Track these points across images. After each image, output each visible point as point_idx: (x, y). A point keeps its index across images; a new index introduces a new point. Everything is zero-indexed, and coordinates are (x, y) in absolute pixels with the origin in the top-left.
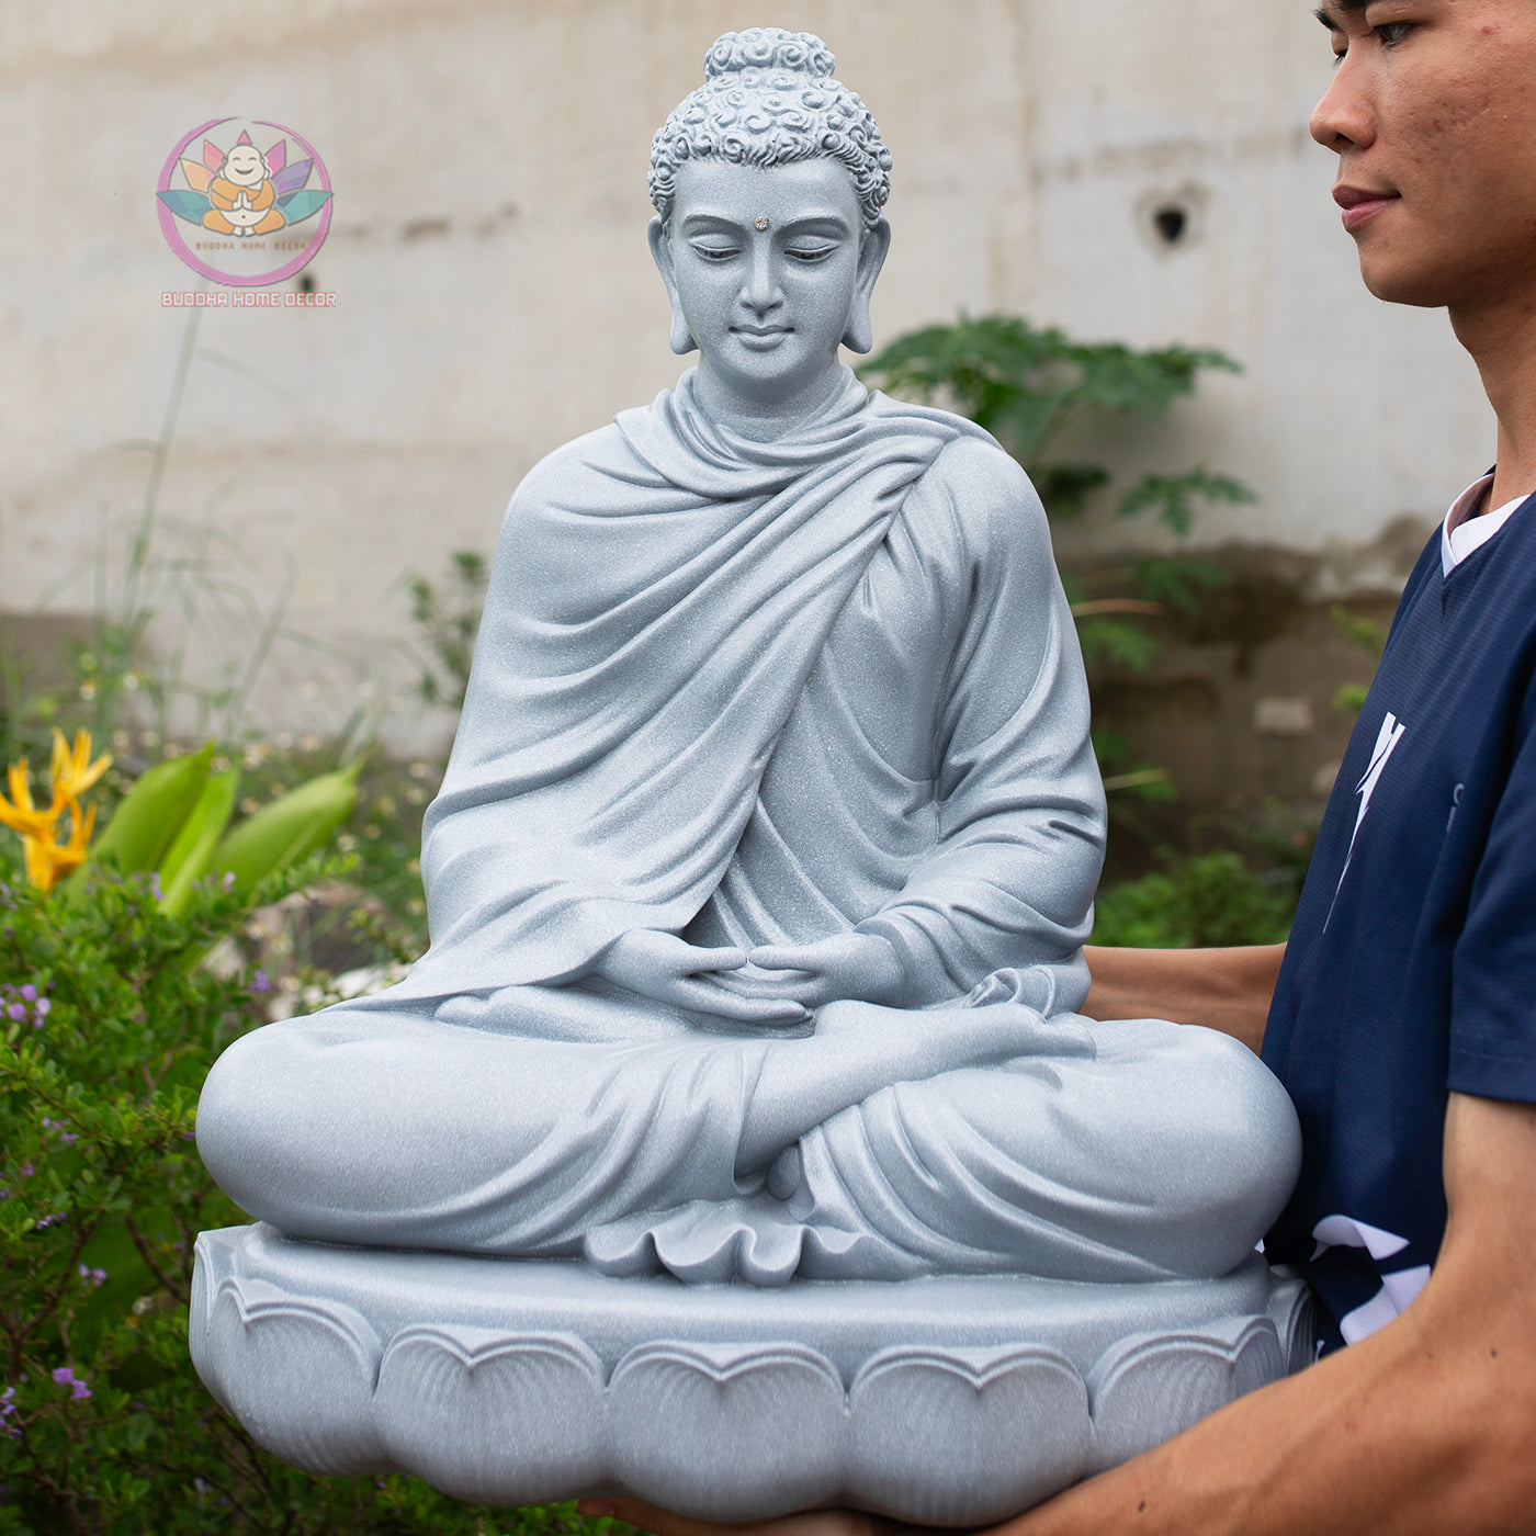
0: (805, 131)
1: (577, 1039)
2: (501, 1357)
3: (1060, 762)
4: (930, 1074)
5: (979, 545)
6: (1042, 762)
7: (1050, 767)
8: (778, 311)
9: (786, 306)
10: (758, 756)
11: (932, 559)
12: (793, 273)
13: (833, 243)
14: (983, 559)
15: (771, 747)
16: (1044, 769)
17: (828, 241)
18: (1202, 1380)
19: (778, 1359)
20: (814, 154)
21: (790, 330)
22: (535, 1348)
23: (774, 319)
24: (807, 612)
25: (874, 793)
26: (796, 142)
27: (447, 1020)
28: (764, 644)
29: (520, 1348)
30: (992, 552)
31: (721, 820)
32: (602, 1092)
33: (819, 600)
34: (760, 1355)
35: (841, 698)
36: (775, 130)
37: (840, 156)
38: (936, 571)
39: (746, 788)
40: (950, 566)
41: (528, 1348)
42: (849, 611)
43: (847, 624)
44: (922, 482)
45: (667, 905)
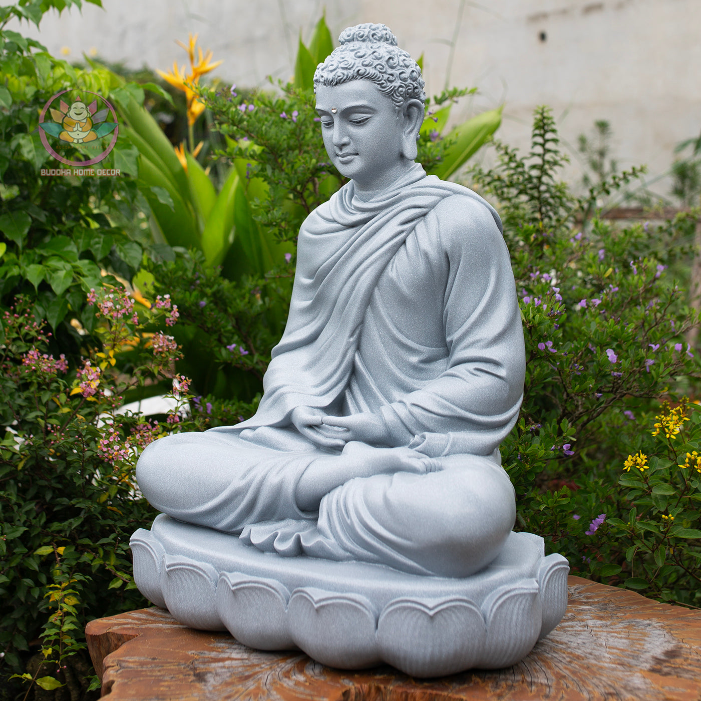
0: (350, 69)
1: (279, 449)
2: (177, 569)
3: (486, 341)
4: (369, 476)
5: (447, 245)
6: (478, 341)
7: (482, 343)
8: (348, 147)
9: (352, 144)
10: (352, 335)
11: (424, 251)
12: (352, 129)
13: (369, 115)
14: (449, 250)
15: (357, 332)
16: (479, 344)
17: (364, 115)
18: (420, 622)
19: (256, 585)
20: (353, 78)
21: (357, 154)
22: (190, 568)
23: (346, 150)
24: (365, 275)
25: (402, 353)
26: (344, 74)
27: (242, 438)
28: (353, 288)
29: (184, 567)
30: (453, 247)
31: (341, 362)
32: (250, 470)
33: (370, 270)
34: (249, 582)
35: (383, 311)
36: (338, 70)
37: (368, 78)
38: (426, 255)
39: (348, 349)
40: (433, 254)
41: (187, 567)
42: (385, 274)
43: (384, 280)
44: (427, 216)
45: (323, 397)
